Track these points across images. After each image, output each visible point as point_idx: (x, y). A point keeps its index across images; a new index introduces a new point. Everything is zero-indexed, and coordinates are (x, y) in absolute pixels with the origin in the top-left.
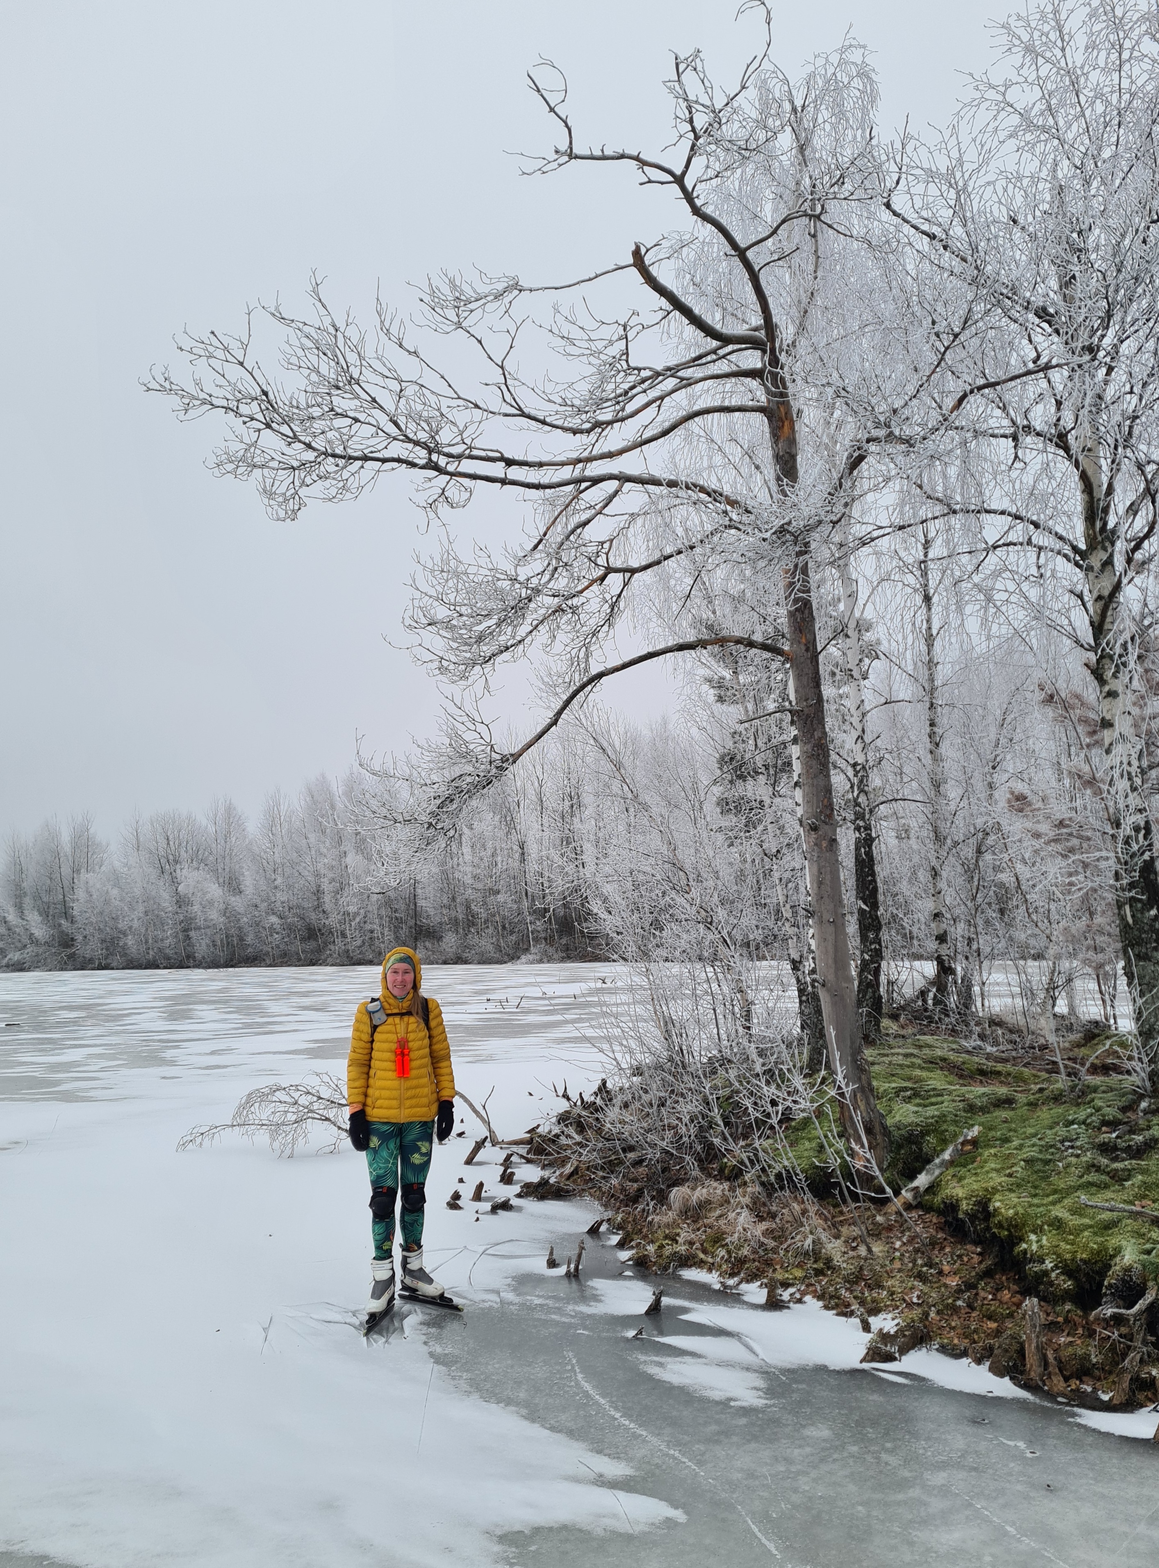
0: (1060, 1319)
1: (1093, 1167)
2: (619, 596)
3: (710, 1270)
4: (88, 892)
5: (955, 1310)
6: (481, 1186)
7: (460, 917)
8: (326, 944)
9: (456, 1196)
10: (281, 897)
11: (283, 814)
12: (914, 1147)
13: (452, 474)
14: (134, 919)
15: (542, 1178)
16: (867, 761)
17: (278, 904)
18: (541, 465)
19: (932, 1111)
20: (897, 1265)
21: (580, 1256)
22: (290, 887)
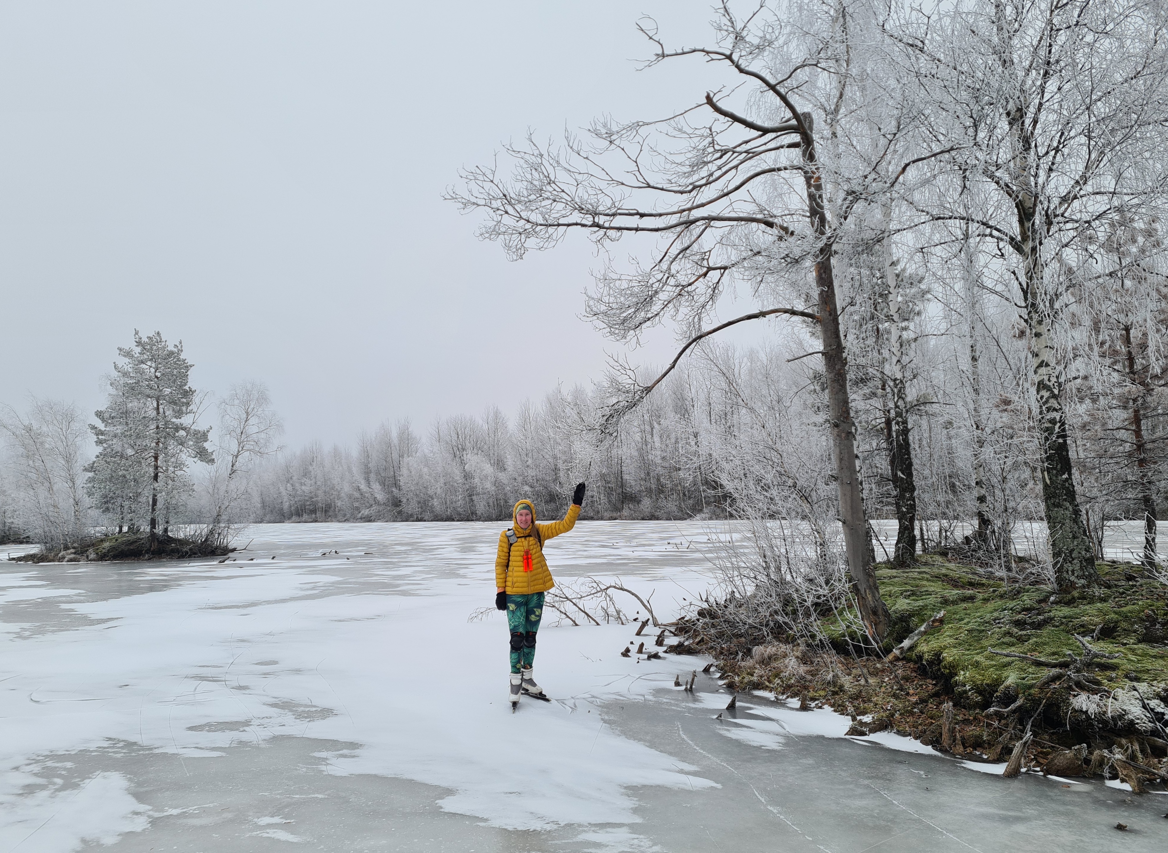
0: (971, 718)
1: (1008, 633)
2: (718, 283)
3: (771, 691)
4: (409, 470)
5: (912, 713)
6: (642, 645)
7: (653, 486)
8: (561, 505)
9: (628, 650)
10: (531, 473)
11: (531, 415)
12: (904, 624)
13: (607, 228)
14: (438, 488)
15: (680, 642)
16: (904, 377)
17: (530, 478)
18: (660, 215)
19: (921, 603)
20: (883, 689)
21: (693, 680)
22: (537, 466)
